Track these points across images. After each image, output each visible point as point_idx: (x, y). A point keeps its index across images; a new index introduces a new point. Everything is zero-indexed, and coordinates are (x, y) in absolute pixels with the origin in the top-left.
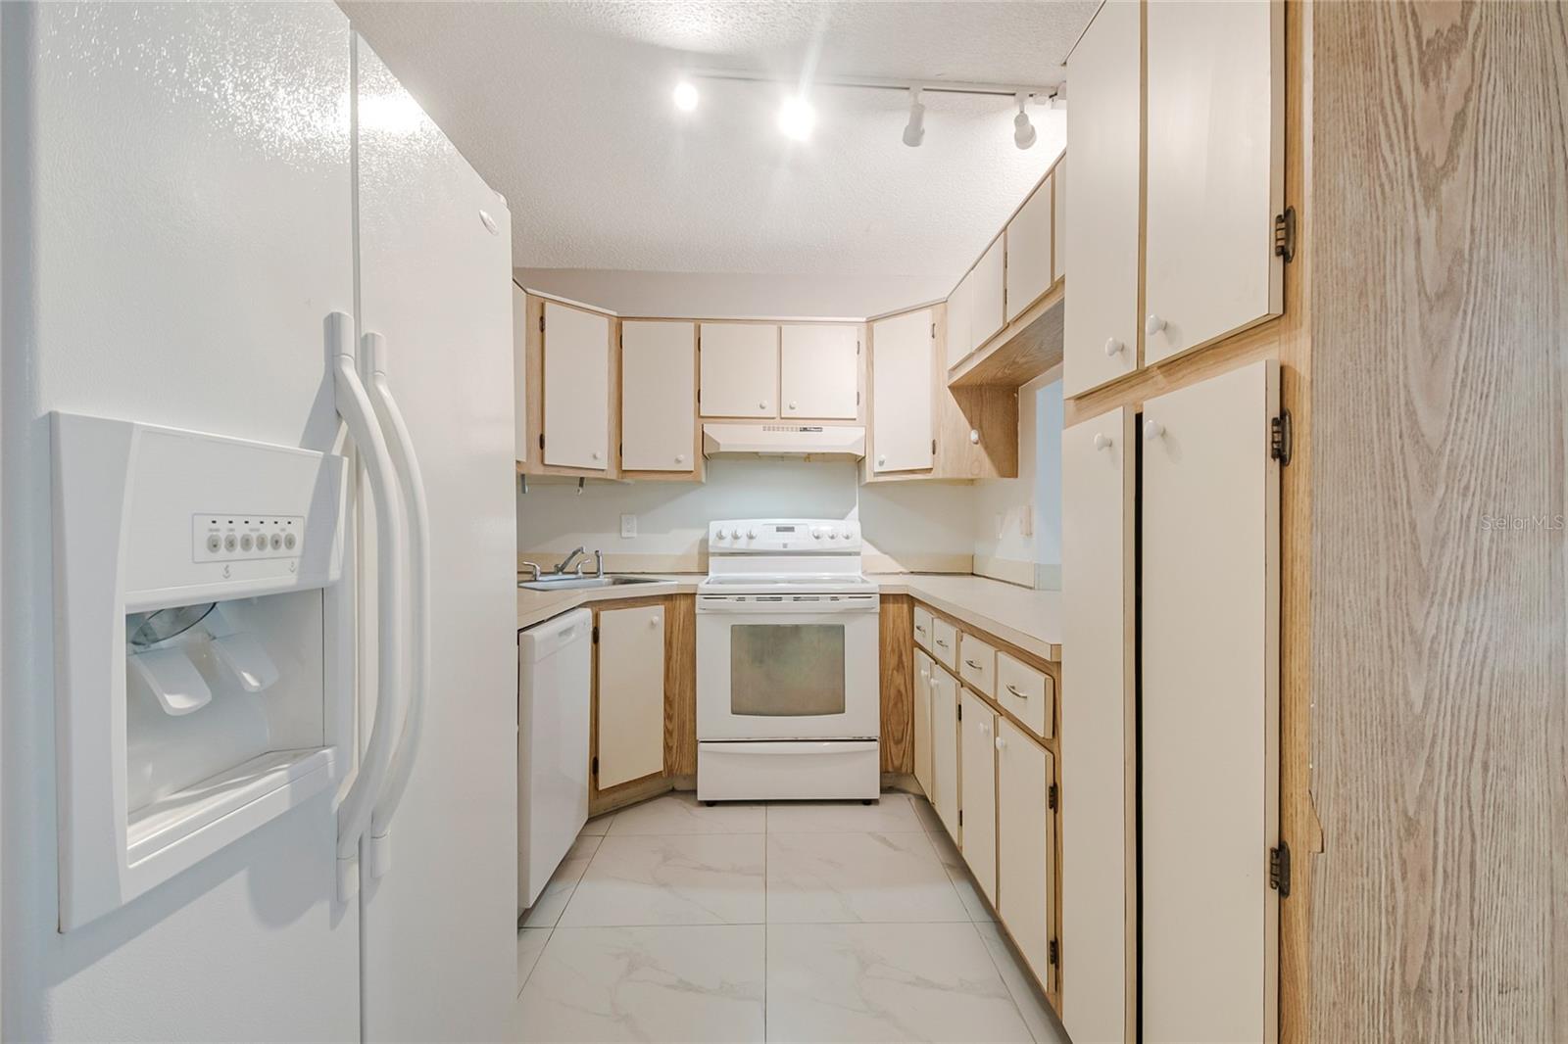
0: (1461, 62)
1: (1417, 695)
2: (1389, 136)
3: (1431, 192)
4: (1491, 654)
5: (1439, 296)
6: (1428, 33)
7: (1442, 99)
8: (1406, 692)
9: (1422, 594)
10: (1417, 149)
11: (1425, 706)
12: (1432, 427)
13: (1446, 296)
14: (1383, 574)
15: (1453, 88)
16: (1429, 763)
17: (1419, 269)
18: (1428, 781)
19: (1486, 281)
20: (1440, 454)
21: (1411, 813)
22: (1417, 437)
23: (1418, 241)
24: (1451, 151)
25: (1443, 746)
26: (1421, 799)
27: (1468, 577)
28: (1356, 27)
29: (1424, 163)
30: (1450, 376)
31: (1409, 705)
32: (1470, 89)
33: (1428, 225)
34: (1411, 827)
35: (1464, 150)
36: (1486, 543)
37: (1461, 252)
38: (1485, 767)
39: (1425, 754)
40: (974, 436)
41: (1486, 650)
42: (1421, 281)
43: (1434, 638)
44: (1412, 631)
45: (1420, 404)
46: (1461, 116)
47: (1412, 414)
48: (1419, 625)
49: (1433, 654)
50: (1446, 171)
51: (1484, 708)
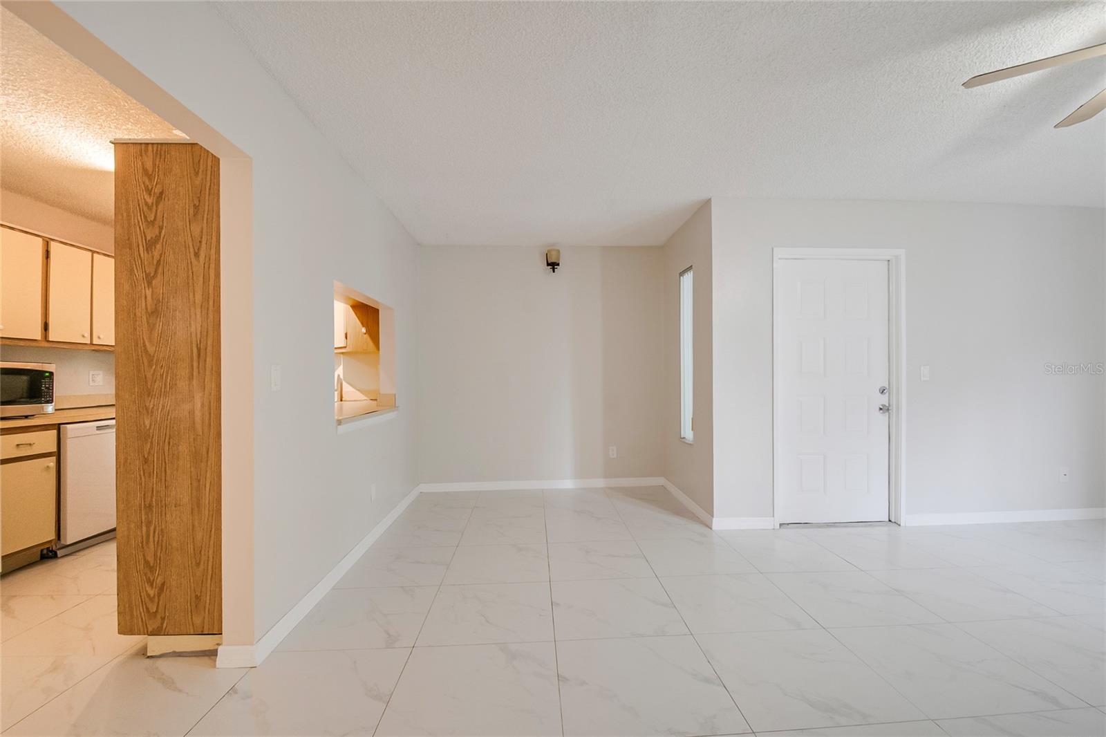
0: (159, 246)
1: (147, 423)
2: (137, 268)
3: (149, 283)
4: (170, 412)
5: (152, 313)
6: (148, 238)
7: (153, 257)
8: (144, 424)
9: (149, 396)
10: (145, 271)
11: (150, 426)
12: (151, 349)
13: (155, 312)
14: (137, 390)
15: (156, 254)
16: (152, 443)
17: (146, 305)
18: (151, 447)
19: (167, 308)
20: (154, 356)
21: (146, 456)
22: (146, 351)
23: (146, 297)
24: (156, 272)
25: (156, 438)
26: (149, 453)
27: (163, 390)
28: (127, 238)
29: (147, 275)
30: (156, 335)
31: (145, 426)
32: (161, 254)
33: (149, 292)
34: (146, 461)
35: (160, 270)
36: (168, 380)
37: (159, 300)
38: (169, 443)
39: (150, 440)
40: (364, 330)
41: (169, 411)
42: (147, 309)
43: (153, 408)
44: (145, 406)
45: (147, 343)
46: (159, 261)
47: (145, 346)
48: (147, 404)
49: (152, 412)
50: (154, 277)
51: (168, 428)
